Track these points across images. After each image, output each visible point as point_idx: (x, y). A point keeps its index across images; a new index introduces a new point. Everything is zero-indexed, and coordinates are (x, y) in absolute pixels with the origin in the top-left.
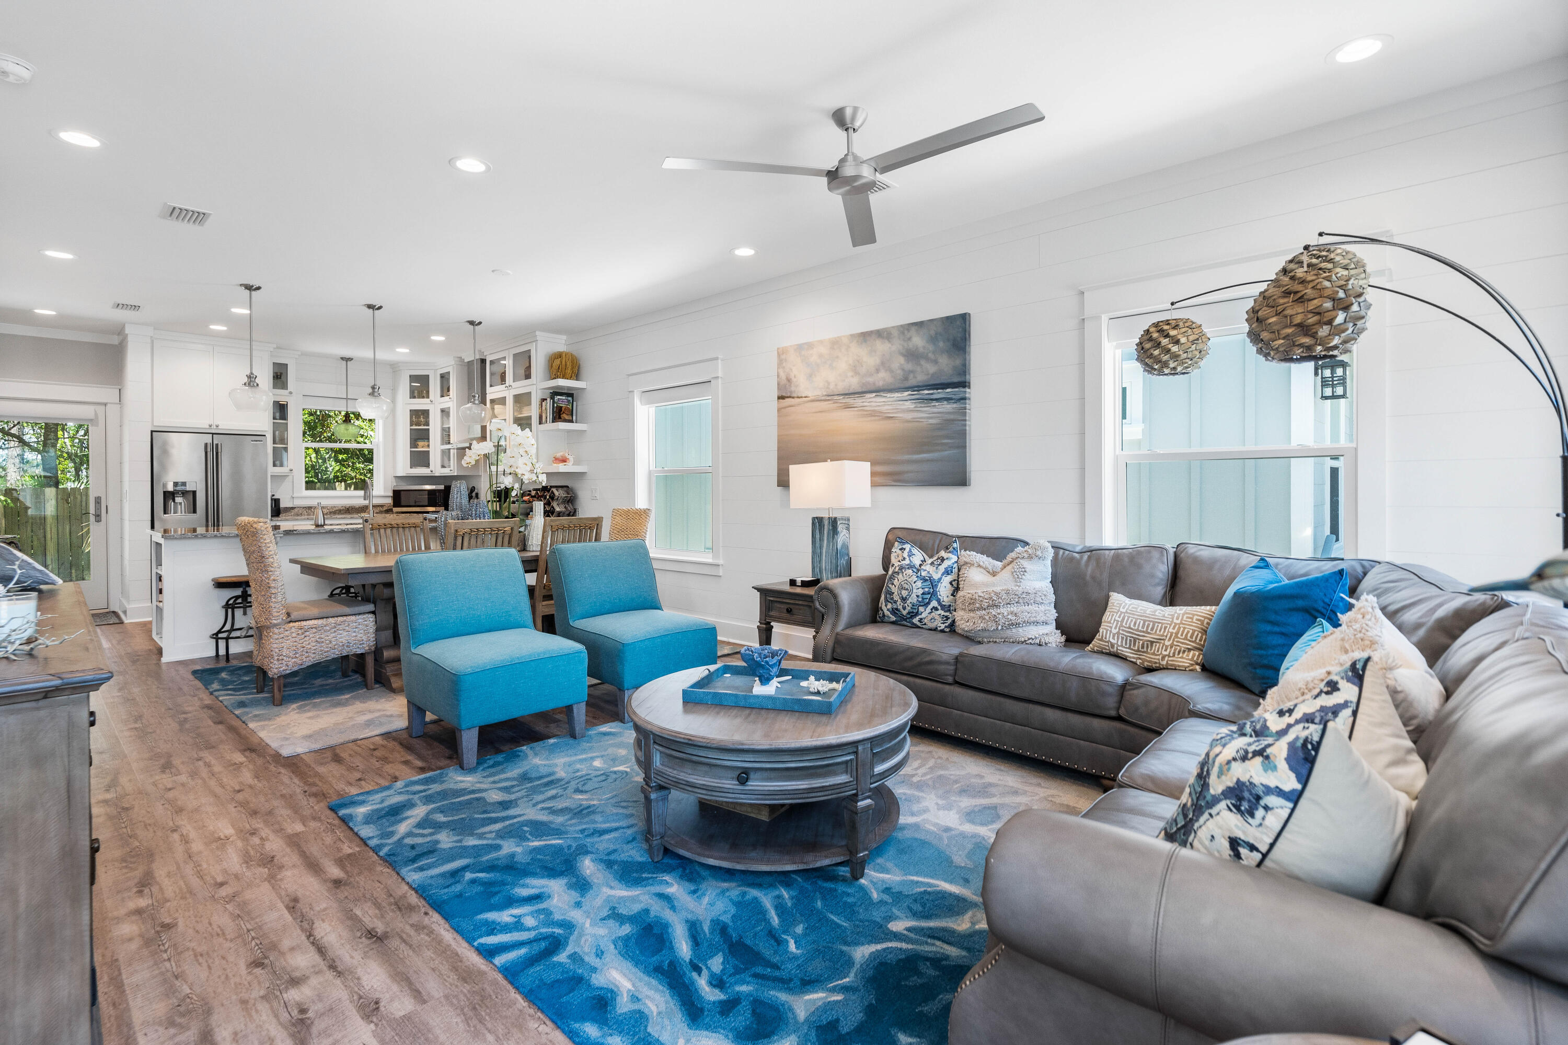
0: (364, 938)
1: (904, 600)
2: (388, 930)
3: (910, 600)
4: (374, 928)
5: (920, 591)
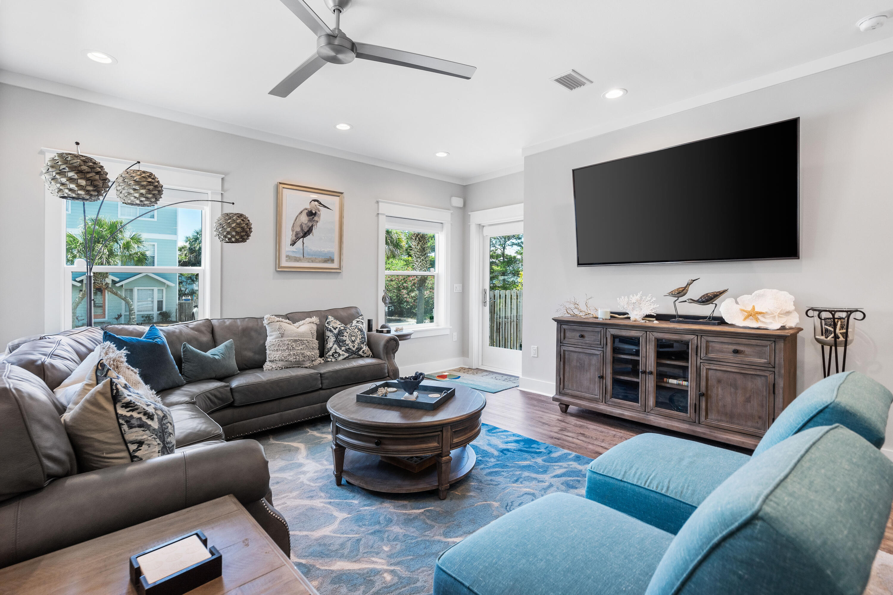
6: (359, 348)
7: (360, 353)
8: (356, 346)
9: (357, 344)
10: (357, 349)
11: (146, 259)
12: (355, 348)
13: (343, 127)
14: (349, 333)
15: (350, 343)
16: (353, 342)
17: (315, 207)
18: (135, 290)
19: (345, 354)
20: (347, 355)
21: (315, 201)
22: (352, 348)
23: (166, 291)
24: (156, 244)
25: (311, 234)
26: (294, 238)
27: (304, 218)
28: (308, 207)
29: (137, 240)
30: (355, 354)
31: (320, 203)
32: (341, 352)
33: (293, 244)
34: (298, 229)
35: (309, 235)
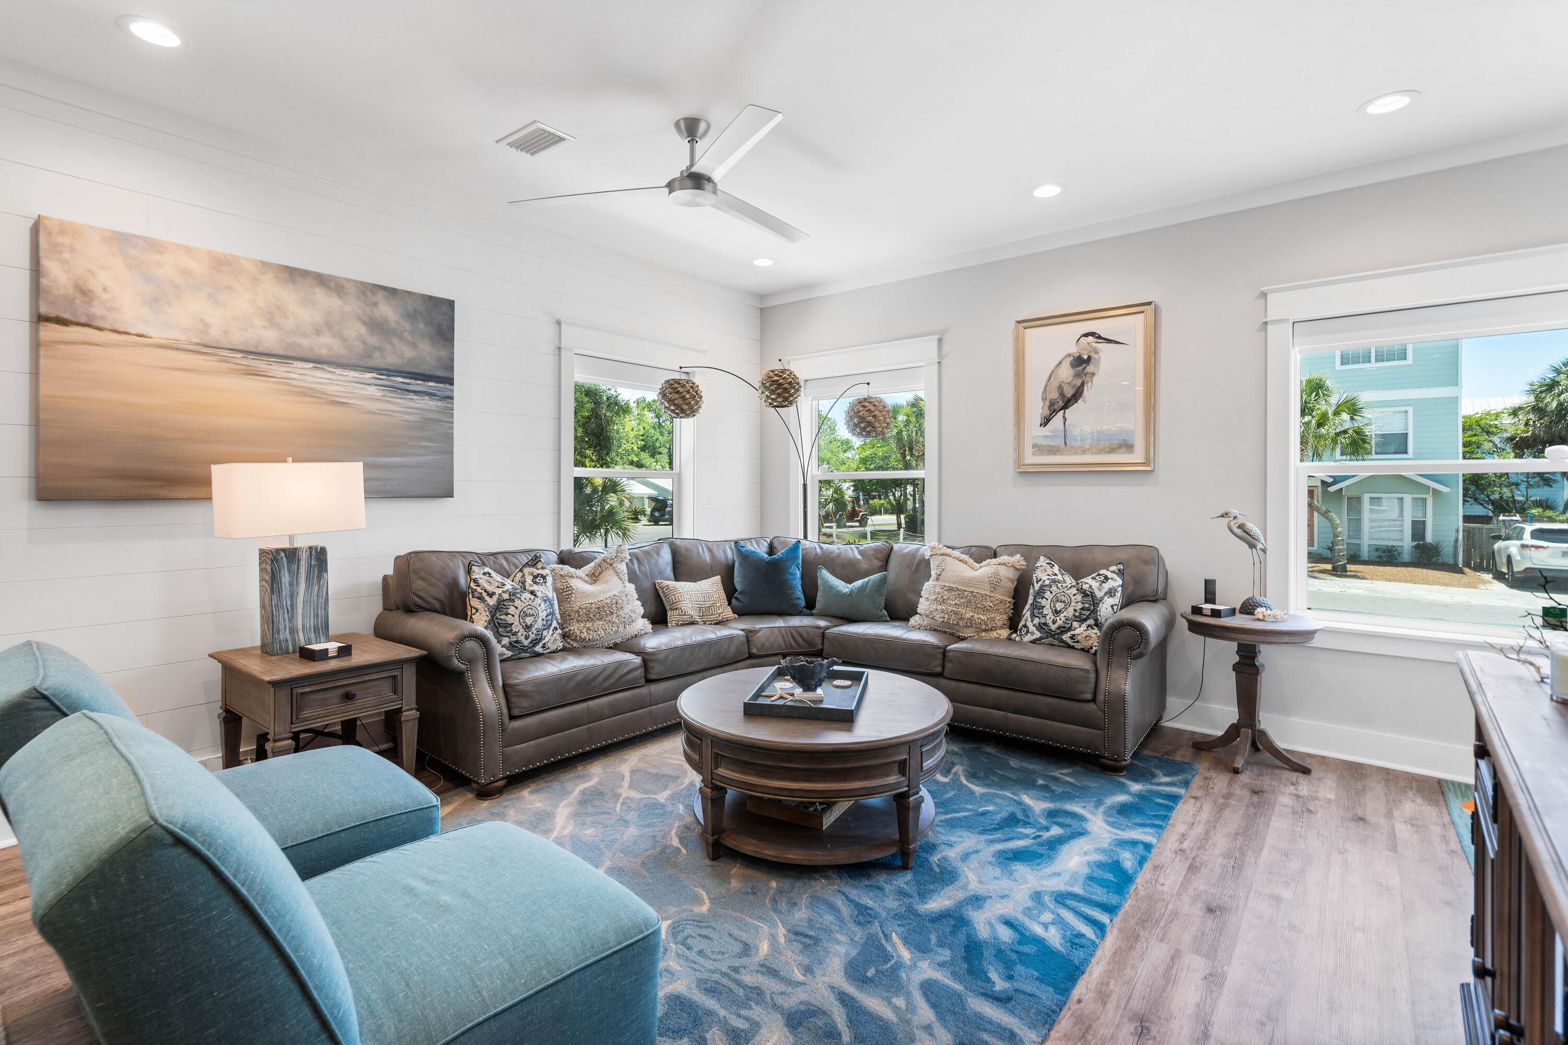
0: (1153, 1034)
1: (528, 628)
2: (1125, 1020)
3: (536, 626)
4: (1132, 1034)
5: (545, 613)
6: (1064, 627)
7: (1066, 637)
8: (1059, 623)
9: (1063, 619)
10: (1059, 628)
11: (1364, 441)
12: (1057, 625)
13: (1048, 191)
14: (1054, 594)
15: (1051, 614)
16: (1057, 612)
17: (1088, 347)
18: (1366, 498)
19: (1036, 632)
20: (1038, 635)
21: (1086, 335)
22: (1051, 624)
23: (1434, 503)
24: (1410, 410)
25: (1080, 401)
26: (1047, 412)
27: (1066, 373)
28: (1074, 350)
29: (1353, 408)
30: (1053, 636)
31: (1100, 337)
32: (1032, 628)
33: (1046, 421)
34: (1055, 395)
35: (1076, 402)
